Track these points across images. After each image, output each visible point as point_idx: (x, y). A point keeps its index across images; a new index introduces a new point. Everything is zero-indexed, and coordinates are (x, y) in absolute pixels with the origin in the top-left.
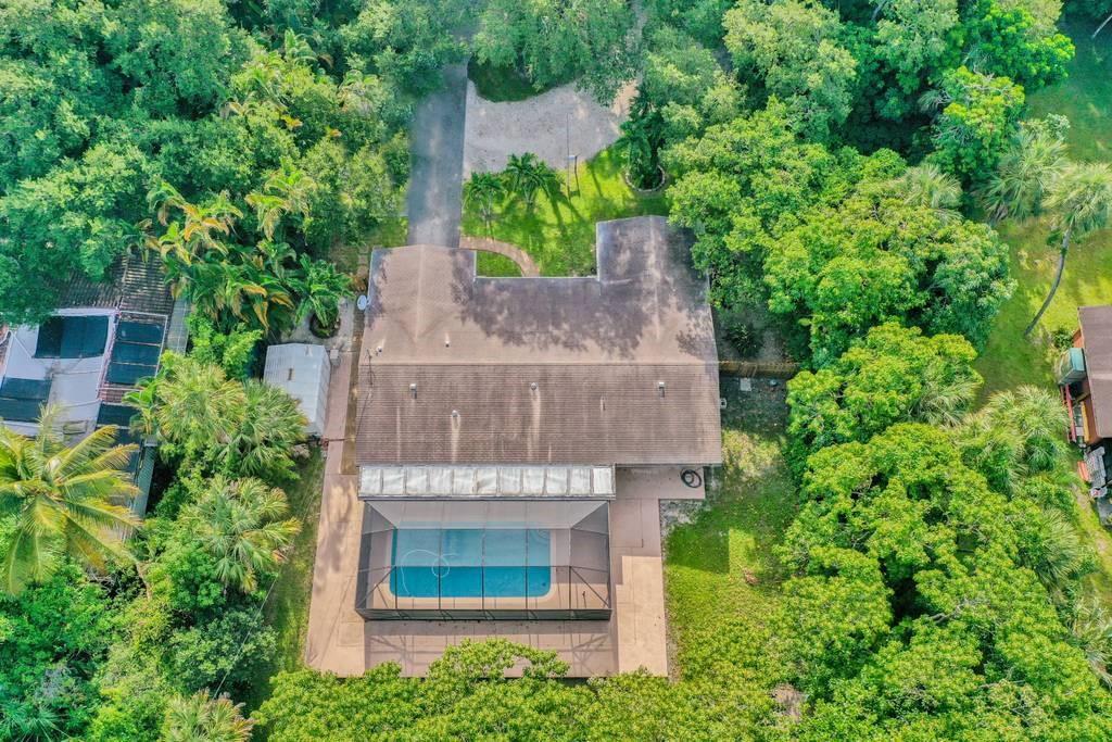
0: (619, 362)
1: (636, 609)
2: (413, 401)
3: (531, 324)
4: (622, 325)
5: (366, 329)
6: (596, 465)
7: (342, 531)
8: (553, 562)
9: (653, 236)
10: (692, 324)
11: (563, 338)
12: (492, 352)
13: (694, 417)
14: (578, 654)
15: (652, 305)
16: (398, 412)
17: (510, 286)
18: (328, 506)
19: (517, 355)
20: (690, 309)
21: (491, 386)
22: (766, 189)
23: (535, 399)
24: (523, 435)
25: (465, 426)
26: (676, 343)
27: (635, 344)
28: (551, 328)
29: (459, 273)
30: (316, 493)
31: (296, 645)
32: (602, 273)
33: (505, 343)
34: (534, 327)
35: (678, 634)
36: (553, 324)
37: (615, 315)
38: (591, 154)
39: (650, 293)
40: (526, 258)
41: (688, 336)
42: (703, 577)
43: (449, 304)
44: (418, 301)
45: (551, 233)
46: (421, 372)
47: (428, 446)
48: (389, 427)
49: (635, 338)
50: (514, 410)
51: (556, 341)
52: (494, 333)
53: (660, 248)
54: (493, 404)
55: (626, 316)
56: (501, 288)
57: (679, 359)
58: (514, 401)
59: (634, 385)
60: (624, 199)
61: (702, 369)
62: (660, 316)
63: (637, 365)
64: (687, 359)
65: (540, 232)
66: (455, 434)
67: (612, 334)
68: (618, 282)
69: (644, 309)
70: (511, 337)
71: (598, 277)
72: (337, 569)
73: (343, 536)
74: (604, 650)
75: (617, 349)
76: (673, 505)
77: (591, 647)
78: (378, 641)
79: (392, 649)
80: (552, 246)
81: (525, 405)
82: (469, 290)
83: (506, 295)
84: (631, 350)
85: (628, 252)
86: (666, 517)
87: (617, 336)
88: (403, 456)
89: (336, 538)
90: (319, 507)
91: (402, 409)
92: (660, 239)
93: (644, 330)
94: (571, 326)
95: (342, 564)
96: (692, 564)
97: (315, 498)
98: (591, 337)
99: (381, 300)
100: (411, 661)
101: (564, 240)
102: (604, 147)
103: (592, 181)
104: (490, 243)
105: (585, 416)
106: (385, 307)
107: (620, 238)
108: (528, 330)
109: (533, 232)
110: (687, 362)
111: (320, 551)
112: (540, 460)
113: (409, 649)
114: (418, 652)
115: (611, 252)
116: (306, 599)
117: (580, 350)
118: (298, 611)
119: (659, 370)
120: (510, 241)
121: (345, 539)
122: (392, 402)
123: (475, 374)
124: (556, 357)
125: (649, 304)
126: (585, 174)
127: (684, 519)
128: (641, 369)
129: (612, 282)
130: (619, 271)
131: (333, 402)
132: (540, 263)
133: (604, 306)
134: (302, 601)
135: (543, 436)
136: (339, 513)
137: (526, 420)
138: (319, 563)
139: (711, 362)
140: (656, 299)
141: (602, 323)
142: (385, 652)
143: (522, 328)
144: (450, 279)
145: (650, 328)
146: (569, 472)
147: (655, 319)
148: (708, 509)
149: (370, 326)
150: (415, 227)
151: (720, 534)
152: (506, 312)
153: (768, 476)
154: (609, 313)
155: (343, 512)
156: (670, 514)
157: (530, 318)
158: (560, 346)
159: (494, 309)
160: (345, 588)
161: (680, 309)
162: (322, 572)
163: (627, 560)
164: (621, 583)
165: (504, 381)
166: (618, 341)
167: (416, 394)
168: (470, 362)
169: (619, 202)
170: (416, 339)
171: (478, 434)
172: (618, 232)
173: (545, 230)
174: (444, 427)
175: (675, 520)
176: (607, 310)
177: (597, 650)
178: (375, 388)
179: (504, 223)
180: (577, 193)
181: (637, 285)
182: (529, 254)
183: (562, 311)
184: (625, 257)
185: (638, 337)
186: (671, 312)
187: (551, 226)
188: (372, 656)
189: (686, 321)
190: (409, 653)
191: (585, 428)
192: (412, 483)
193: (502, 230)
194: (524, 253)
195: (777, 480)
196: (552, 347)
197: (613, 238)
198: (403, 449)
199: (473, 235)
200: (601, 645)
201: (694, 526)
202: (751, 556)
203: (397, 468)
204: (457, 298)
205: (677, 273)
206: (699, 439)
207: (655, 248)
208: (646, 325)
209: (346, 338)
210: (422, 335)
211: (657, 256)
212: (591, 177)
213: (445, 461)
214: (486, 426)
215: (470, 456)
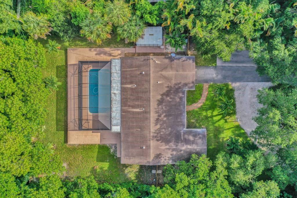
0: (151, 135)
1: (86, 136)
2: (139, 73)
3: (166, 108)
4: (165, 136)
5: (164, 57)
6: (121, 127)
7: (107, 55)
8: (99, 114)
9: (199, 147)
10: (166, 158)
11: (160, 118)
12: (154, 97)
13: (134, 157)
14: (73, 120)
15: (172, 146)
16: (136, 69)
17: (182, 101)
18: (115, 50)
19: (153, 105)
20: (172, 158)
21: (144, 96)
22: (198, 189)
23: (140, 109)
24: (129, 106)
25: (132, 89)
26: (158, 153)
27: (158, 140)
28: (164, 114)
29: (186, 85)
30: (119, 46)
31: (77, 45)
32: (186, 130)
33: (158, 100)
34: (165, 109)
35: (80, 147)
36: (166, 115)
37: (170, 134)
38: (242, 126)
39: (177, 146)
40: (200, 105)
41: (161, 157)
42: (95, 155)
43: (173, 82)
44: (174, 73)
45: (209, 113)
46: (148, 75)
47: (126, 78)
48: (131, 66)
49: (160, 140)
50: (137, 103)
51: (159, 116)
52: (162, 97)
53: (194, 150)
54: (138, 97)
55: (169, 138)
56: (181, 98)
57: (152, 154)
58: (139, 103)
59: (144, 140)
60: (223, 137)
61: (148, 160)
62: (168, 148)
63: (150, 141)
64: (152, 156)
65: (210, 109)
66: (129, 86)
67: (162, 133)
68: (182, 135)
69: (171, 143)
70: (160, 102)
71: (185, 129)
72: (96, 54)
73: (106, 55)
74: (74, 127)
75: (156, 135)
76: (116, 148)
77: (75, 124)
78: (77, 67)
79: (75, 70)
80: (204, 113)
81: (138, 106)
82: (180, 88)
83: (178, 100)
84: (155, 139)
85: (193, 139)
86: (112, 146)
87: (161, 135)
88: (123, 71)
89: (105, 53)
90: (115, 47)
91: (137, 70)
92: (198, 150)
93: (163, 143)
94: (165, 121)
95: (98, 56)
96: (99, 152)
97: (118, 46)
98: (161, 127)
99: (175, 61)
100: (72, 76)
101: (207, 117)
102: (246, 131)
103: (231, 127)
104: (205, 93)
105: (135, 124)
106: (172, 62)
107: (199, 137)
108: (164, 107)
109: (210, 107)
110: (151, 156)
111: (102, 49)
112: (122, 111)
113: (75, 76)
114: (74, 78)
115: (193, 134)
116: (89, 47)
117: (155, 123)
118: (86, 45)
119: (148, 147)
120: (207, 100)
121: (104, 56)
122: (139, 66)
123: (148, 91)
124: (153, 116)
125: (173, 145)
126: (234, 125)
127: (112, 151)
128: (149, 142)
129: (182, 134)
130: (186, 136)
131: (148, 48)
132: (197, 110)
133: (173, 131)
134: (89, 46)
135: (129, 112)
136: (113, 53)
137: (133, 107)
138: (98, 49)
139: (151, 163)
140: (174, 147)
141: (167, 130)
142: (74, 69)
143: (164, 105)
144: (183, 82)
145: (164, 145)
146: (119, 119)
147: (167, 147)
148: (115, 157)
149: (165, 58)
150: (212, 68)
151: (108, 160)
152: (171, 100)
153: (126, 175)
154: (170, 132)
155: (113, 54)
156: (113, 147)
157: (168, 108)
158: (157, 117)
159: (172, 96)
160: (91, 57)
161: (172, 155)
162: (95, 50)
163: (99, 134)
164: (93, 132)
165: (145, 100)
166: (159, 135)
167: (141, 74)
168: (151, 90)
169: (222, 135)
170: (160, 73)
171: (129, 92)
172: (201, 136)
173: (210, 111)
174: (131, 83)
175: (112, 148)
176: (171, 132)
177: (75, 125)
178: (143, 61)
179: (213, 98)
180: (226, 122)
181: (180, 142)
182: (202, 106)
183: (171, 118)
184: (191, 138)
185: (161, 141)
186: (170, 152)
187: (212, 113)
188: (73, 66)
189: (167, 156)
190: (74, 76)
191: (131, 124)
192: (115, 74)
193: (211, 97)
194: (201, 104)
195: (124, 178)
196: (157, 115)
197: (199, 134)
198: (125, 71)
199: (209, 88)
200: (76, 127)
201: (110, 153)
202: (101, 168)
203: (120, 69)
204: (176, 84)
205: (185, 154)
206: (128, 158)
207: (194, 148)
208: (165, 144)
209: (170, 50)
210: (161, 74)
211: (191, 149)
212: (233, 126)
213: (122, 83)
214: (132, 95)
215: (123, 90)
